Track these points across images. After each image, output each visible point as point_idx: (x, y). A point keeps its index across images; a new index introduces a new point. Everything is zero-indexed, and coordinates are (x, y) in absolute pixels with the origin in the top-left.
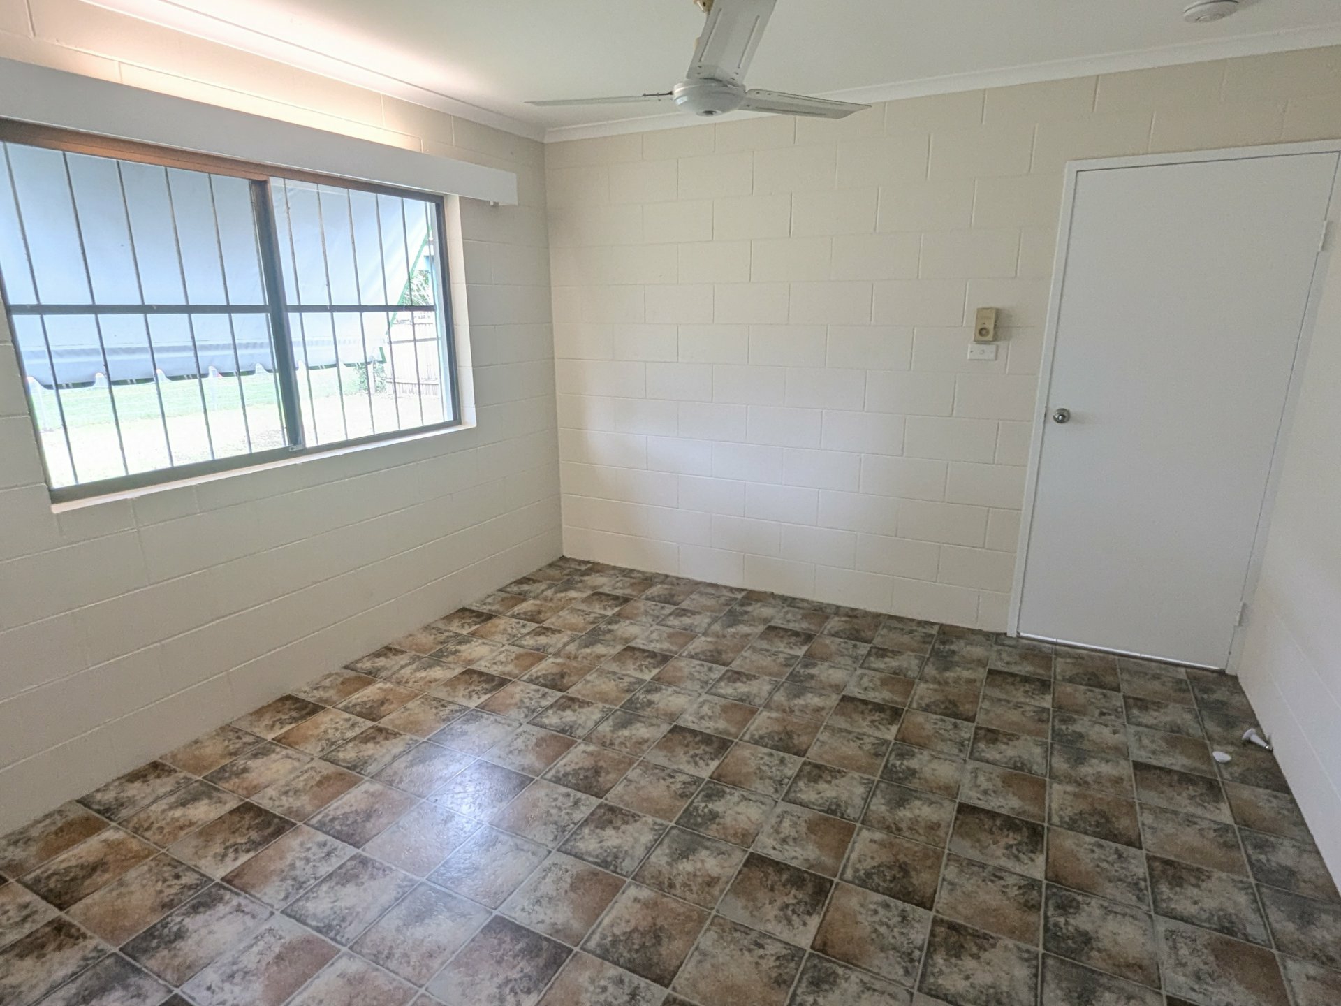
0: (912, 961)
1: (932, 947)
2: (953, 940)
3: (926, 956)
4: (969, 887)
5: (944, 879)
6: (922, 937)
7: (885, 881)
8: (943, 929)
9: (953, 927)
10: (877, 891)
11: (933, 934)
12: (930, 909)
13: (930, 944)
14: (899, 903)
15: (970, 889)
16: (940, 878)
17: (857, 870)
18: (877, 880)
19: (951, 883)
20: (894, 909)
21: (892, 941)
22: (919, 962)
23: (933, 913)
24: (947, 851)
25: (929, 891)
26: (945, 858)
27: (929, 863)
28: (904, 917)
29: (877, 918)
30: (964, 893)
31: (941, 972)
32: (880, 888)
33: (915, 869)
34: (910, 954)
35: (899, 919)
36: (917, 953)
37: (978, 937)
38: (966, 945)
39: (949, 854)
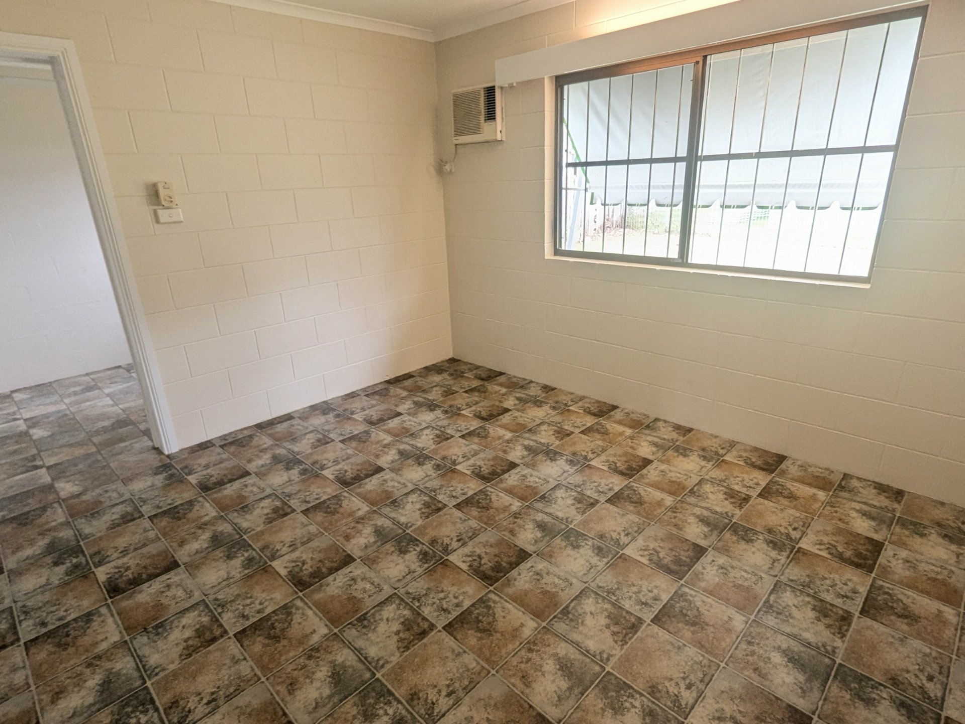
0: (219, 605)
1: (215, 620)
2: (208, 634)
3: (214, 614)
4: (225, 672)
5: (245, 659)
6: (225, 619)
7: (276, 620)
8: (218, 633)
9: (214, 640)
10: (274, 612)
11: (221, 626)
12: (235, 635)
13: (217, 620)
14: (255, 620)
15: (223, 671)
16: (248, 657)
17: (298, 609)
18: (281, 616)
19: (237, 662)
20: (254, 614)
21: (237, 602)
22: (215, 609)
23: (231, 634)
24: (263, 679)
25: (246, 643)
26: (259, 673)
27: (266, 659)
28: (245, 617)
29: (257, 602)
30: (224, 664)
31: (200, 615)
32: (273, 615)
33: (268, 645)
34: (223, 606)
35: (246, 614)
36: (220, 610)
37: (193, 651)
38: (197, 639)
39: (259, 679)
